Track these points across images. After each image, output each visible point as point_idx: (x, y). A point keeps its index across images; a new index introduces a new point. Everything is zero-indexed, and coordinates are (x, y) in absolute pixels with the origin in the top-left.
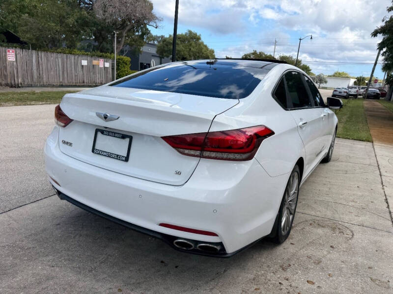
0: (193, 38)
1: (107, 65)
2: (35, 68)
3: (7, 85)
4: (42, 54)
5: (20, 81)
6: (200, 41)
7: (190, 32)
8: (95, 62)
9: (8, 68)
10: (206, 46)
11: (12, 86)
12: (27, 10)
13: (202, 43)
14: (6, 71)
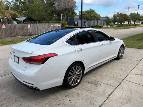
0: (92, 11)
1: (59, 25)
2: (36, 29)
3: (28, 35)
4: (38, 24)
5: (32, 33)
6: (95, 12)
7: (91, 9)
8: (55, 25)
9: (28, 30)
10: (97, 14)
11: (30, 35)
12: (33, 11)
13: (95, 13)
14: (28, 31)
